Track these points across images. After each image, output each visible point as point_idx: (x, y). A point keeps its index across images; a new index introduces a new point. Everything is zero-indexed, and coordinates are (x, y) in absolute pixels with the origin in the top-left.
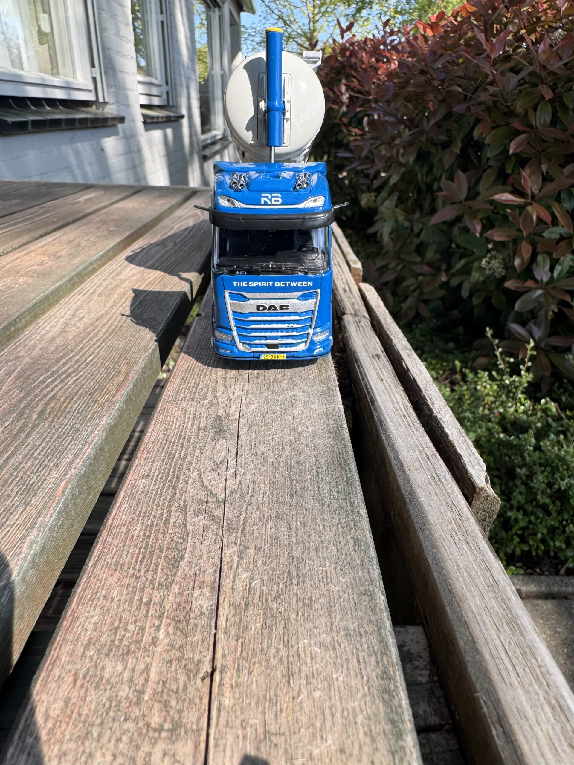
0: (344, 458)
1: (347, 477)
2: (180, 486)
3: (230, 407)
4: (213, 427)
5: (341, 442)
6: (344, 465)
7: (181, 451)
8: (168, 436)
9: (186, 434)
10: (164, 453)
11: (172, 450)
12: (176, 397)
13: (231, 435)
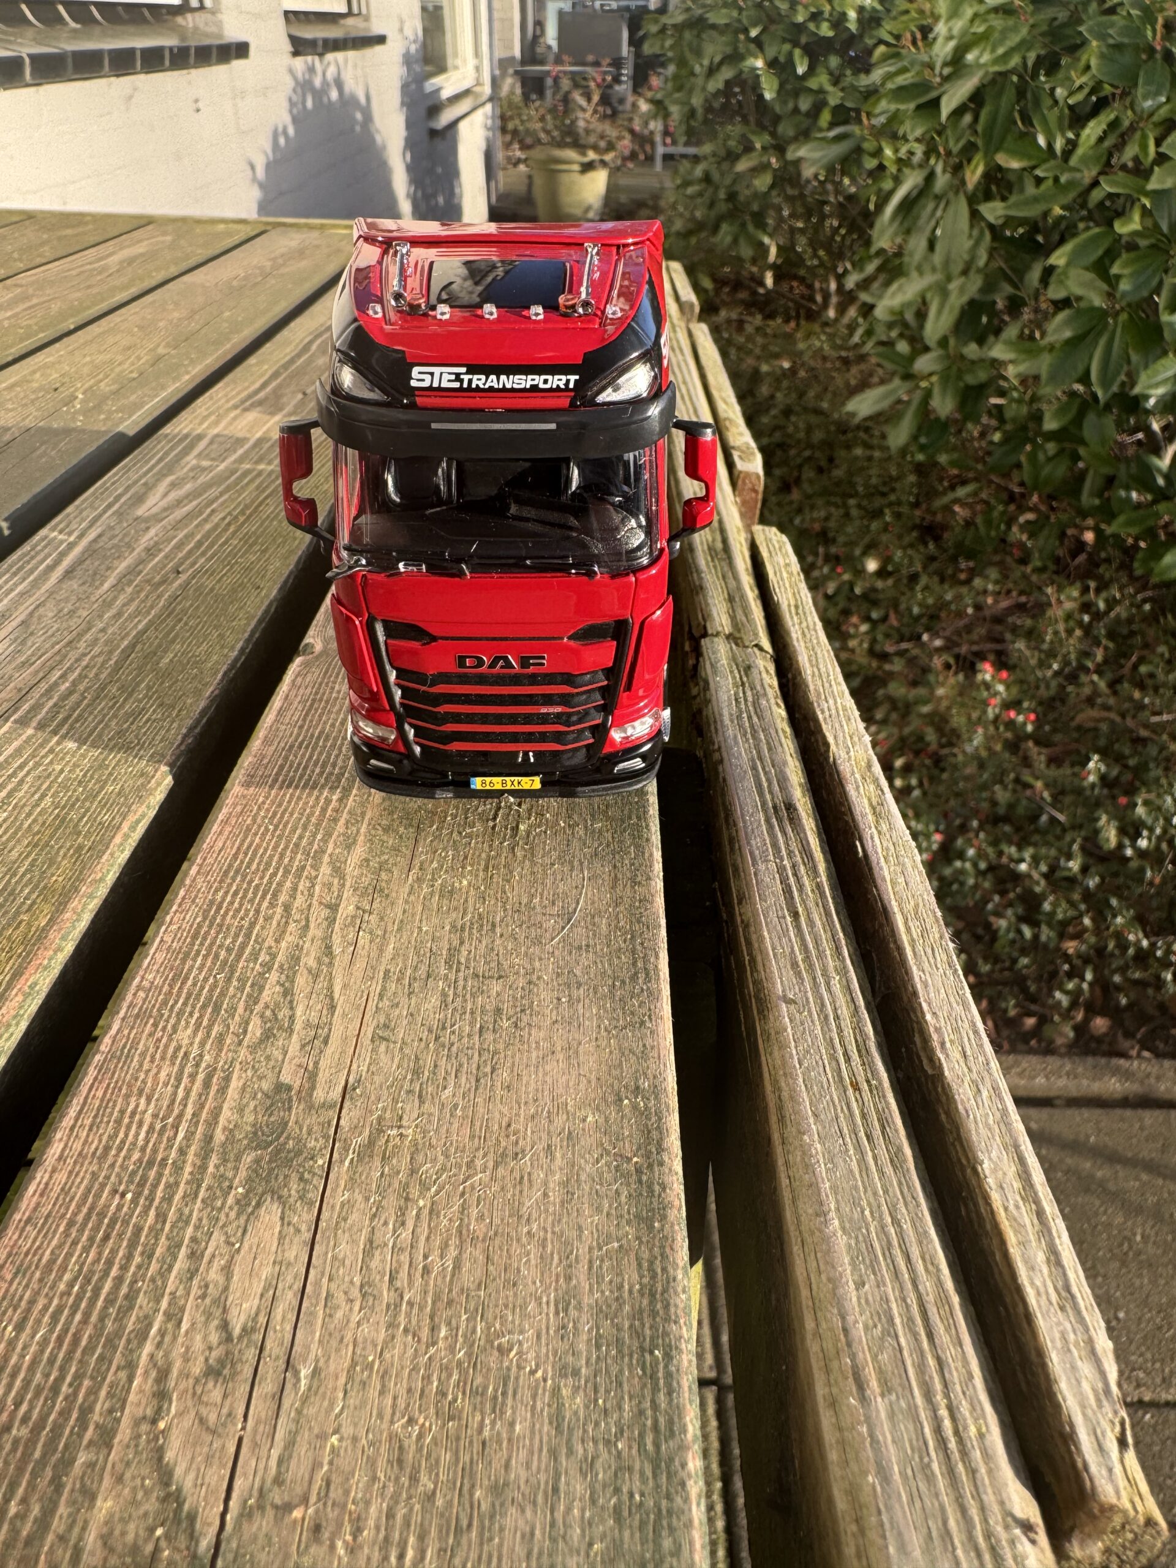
2: (82, 1458)
3: (326, 1041)
4: (257, 1139)
7: (124, 1268)
8: (103, 1186)
9: (160, 1175)
10: (67, 1277)
11: (97, 1261)
12: (170, 993)
13: (306, 1181)
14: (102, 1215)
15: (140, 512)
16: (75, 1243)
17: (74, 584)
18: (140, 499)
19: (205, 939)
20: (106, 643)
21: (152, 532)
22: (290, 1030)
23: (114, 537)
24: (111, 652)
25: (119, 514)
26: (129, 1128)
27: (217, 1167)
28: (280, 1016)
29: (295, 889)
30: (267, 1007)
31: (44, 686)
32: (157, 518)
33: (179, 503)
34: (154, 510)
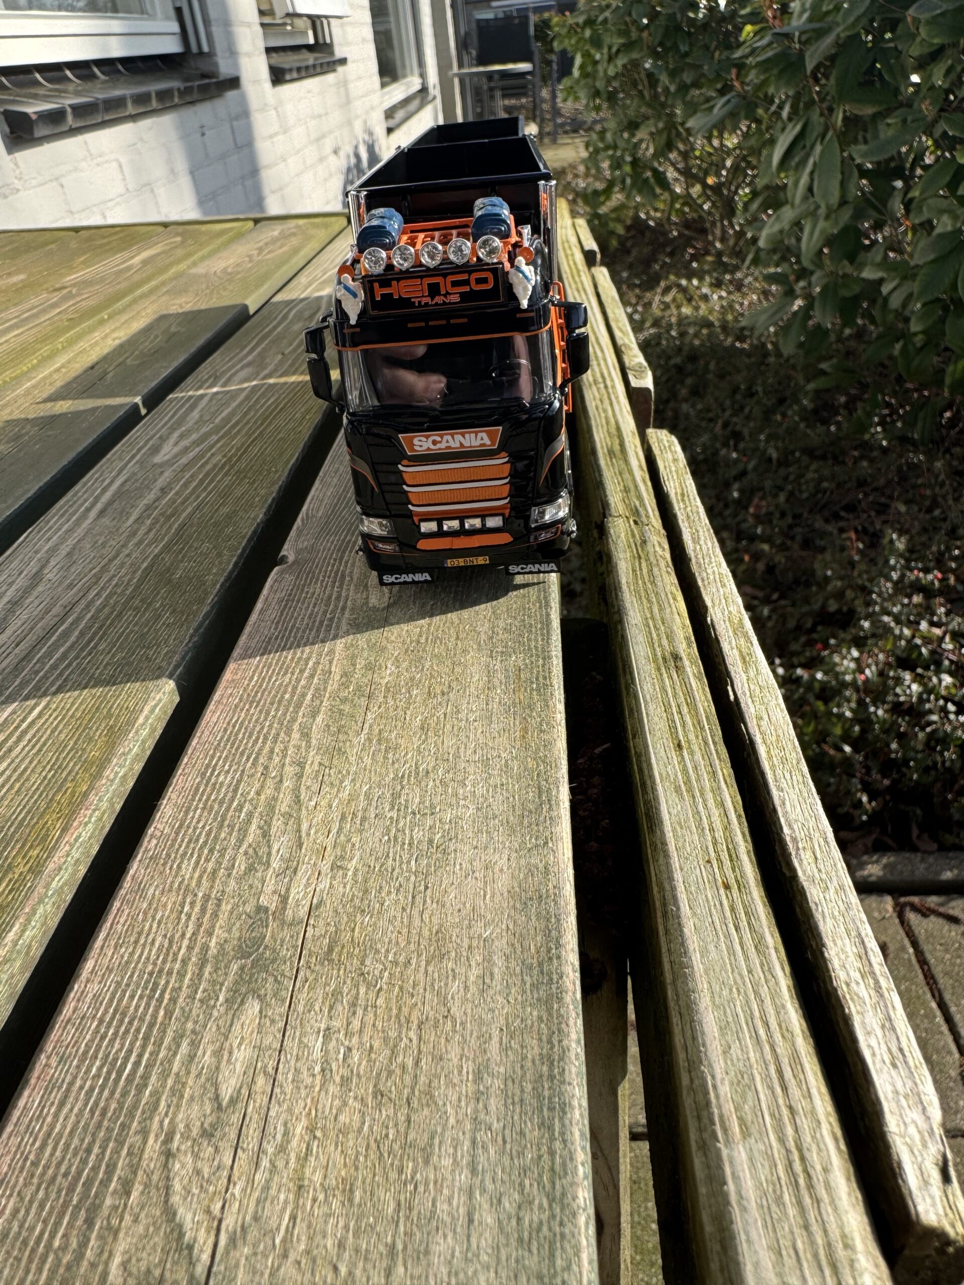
0: (551, 1077)
1: (552, 1169)
2: (108, 1202)
3: (295, 871)
4: (242, 951)
5: (549, 1010)
6: (551, 1109)
7: (140, 1056)
8: (124, 992)
9: (168, 982)
10: (98, 1063)
11: (121, 1050)
12: (175, 840)
13: (279, 983)
14: (124, 1014)
15: (158, 459)
16: (103, 1038)
17: (105, 521)
18: (156, 450)
19: (202, 795)
20: (132, 564)
21: (166, 474)
22: (268, 864)
23: (137, 481)
24: (135, 572)
25: (141, 463)
26: (144, 945)
27: (210, 973)
28: (260, 854)
29: (272, 751)
30: (250, 846)
31: (83, 603)
32: (168, 463)
33: (186, 450)
34: (167, 458)
